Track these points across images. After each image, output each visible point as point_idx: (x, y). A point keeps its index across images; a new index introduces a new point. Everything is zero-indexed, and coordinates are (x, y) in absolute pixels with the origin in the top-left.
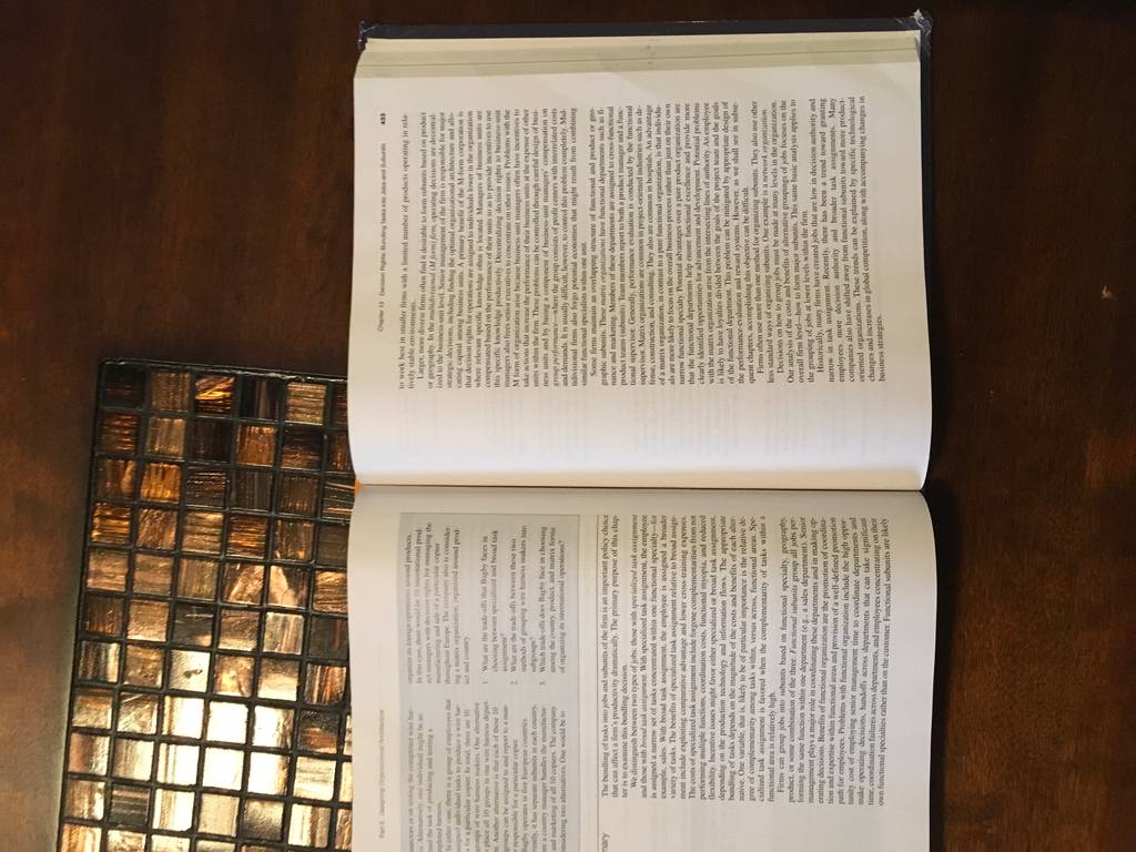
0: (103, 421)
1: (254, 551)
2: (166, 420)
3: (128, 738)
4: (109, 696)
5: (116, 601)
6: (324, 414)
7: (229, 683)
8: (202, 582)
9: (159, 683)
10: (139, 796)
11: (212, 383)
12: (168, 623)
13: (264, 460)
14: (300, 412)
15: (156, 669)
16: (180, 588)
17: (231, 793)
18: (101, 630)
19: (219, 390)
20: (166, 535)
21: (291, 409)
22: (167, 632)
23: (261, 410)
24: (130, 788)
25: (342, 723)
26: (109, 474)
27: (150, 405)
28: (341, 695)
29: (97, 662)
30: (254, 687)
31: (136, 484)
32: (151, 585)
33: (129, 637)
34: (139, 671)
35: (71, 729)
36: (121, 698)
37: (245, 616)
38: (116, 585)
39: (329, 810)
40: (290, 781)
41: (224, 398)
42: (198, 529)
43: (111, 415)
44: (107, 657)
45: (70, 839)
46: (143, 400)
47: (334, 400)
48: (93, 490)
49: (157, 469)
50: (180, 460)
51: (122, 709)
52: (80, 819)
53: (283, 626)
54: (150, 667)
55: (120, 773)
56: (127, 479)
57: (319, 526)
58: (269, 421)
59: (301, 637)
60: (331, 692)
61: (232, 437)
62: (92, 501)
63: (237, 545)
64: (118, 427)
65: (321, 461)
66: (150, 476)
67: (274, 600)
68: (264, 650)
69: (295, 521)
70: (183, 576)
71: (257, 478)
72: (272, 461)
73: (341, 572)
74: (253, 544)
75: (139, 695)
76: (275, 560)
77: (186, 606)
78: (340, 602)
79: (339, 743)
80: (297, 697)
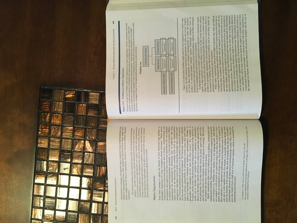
0: (41, 103)
1: (81, 137)
2: (58, 103)
3: (49, 186)
4: (44, 175)
5: (45, 150)
6: (99, 100)
7: (75, 171)
8: (68, 145)
9: (57, 171)
10: (52, 201)
11: (69, 93)
12: (59, 156)
13: (83, 113)
14: (93, 100)
15: (56, 168)
16: (62, 146)
17: (76, 200)
18: (42, 157)
19: (71, 95)
20: (58, 133)
21: (90, 99)
22: (59, 158)
23: (82, 100)
24: (50, 199)
25: (105, 181)
26: (43, 117)
27: (54, 99)
28: (105, 174)
29: (41, 166)
30: (82, 172)
31: (50, 119)
32: (55, 146)
33: (49, 159)
34: (52, 168)
35: (34, 184)
36: (47, 175)
37: (79, 154)
38: (45, 146)
39: (102, 204)
40: (91, 197)
41: (73, 97)
42: (66, 131)
43: (43, 102)
44: (43, 164)
45: (34, 212)
46: (52, 97)
47: (101, 97)
48: (39, 121)
49: (55, 115)
50: (61, 113)
51: (48, 178)
52: (37, 207)
53: (89, 156)
54: (55, 167)
55: (47, 195)
56: (48, 118)
57: (98, 130)
58: (84, 103)
59: (94, 159)
60: (102, 174)
61: (75, 108)
62: (39, 124)
63: (77, 135)
64: (45, 105)
65: (98, 114)
66: (53, 117)
67: (87, 150)
68: (84, 163)
69: (92, 129)
70: (63, 144)
71: (81, 118)
72: (85, 113)
73: (104, 142)
74: (81, 135)
75: (52, 175)
76: (87, 139)
77: (64, 151)
78: (104, 150)
79: (104, 187)
80: (93, 174)
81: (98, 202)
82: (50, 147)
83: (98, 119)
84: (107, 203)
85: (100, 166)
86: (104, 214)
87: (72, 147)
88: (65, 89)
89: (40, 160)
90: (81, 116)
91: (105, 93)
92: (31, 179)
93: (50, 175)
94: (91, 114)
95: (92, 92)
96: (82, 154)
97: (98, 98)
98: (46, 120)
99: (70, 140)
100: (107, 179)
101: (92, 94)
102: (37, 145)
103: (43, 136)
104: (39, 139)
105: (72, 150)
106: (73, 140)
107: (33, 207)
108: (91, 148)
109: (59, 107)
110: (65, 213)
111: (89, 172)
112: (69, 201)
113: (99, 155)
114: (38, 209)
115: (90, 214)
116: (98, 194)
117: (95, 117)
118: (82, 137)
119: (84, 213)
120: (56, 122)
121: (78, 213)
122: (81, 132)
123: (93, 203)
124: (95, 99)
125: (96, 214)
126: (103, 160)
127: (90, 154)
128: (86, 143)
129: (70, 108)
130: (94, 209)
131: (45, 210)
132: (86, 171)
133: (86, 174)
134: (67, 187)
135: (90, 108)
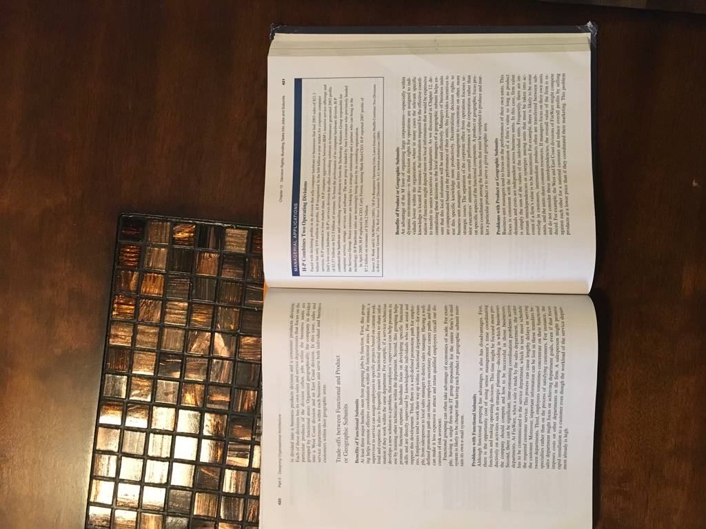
0: (120, 249)
2: (156, 249)
3: (131, 430)
4: (121, 406)
5: (125, 352)
6: (246, 247)
8: (175, 341)
9: (149, 399)
11: (182, 228)
13: (212, 272)
14: (233, 246)
15: (148, 391)
16: (163, 344)
17: (190, 462)
18: (117, 368)
19: (187, 232)
20: (155, 314)
21: (228, 243)
22: (155, 370)
23: (211, 245)
24: (132, 459)
25: (254, 422)
26: (123, 280)
28: (254, 407)
29: (114, 386)
30: (205, 401)
31: (139, 285)
32: (146, 343)
33: (133, 372)
34: (138, 391)
37: (199, 361)
38: (126, 343)
39: (246, 472)
40: (224, 456)
41: (190, 237)
42: (174, 311)
43: (125, 246)
44: (120, 383)
45: (96, 488)
46: (143, 237)
47: (252, 239)
48: (113, 288)
49: (150, 276)
50: (164, 271)
51: (129, 413)
53: (221, 368)
54: (145, 389)
56: (133, 282)
57: (243, 311)
58: (215, 250)
59: (231, 374)
60: (248, 405)
61: (194, 259)
62: (113, 294)
63: (196, 321)
64: (128, 252)
65: (244, 274)
66: (146, 280)
67: (217, 352)
68: (211, 381)
69: (229, 308)
70: (165, 338)
71: (207, 283)
72: (216, 272)
73: (255, 337)
74: (205, 321)
75: (138, 406)
76: (217, 329)
77: (166, 354)
78: (255, 354)
79: (252, 435)
80: (229, 407)
81: (238, 469)
82: (135, 345)
83: (243, 286)
84: (258, 471)
85: (245, 388)
86: (251, 494)
87: (184, 347)
88: (174, 220)
89: (113, 374)
90: (207, 280)
91: (262, 230)
92: (92, 416)
93: (132, 406)
94: (228, 274)
95: (232, 228)
96: (207, 363)
97: (245, 241)
98: (129, 287)
99: (180, 332)
100: (260, 418)
101: (233, 231)
102: (107, 341)
103: (121, 321)
104: (112, 326)
105: (183, 352)
106: (187, 331)
107: (92, 477)
108: (226, 348)
109: (159, 258)
110: (164, 490)
111: (221, 403)
112: (175, 465)
113: (243, 364)
114: (105, 481)
115: (219, 495)
116: (239, 450)
117: (236, 282)
118: (206, 326)
119: (207, 493)
120: (152, 290)
121: (193, 492)
122: (205, 314)
123: (227, 471)
124: (237, 242)
125: (233, 493)
126: (252, 375)
127: (225, 361)
128: (215, 337)
129: (183, 261)
130: (229, 483)
131: (121, 485)
132: (214, 399)
133: (213, 405)
134: (169, 435)
135: (227, 263)
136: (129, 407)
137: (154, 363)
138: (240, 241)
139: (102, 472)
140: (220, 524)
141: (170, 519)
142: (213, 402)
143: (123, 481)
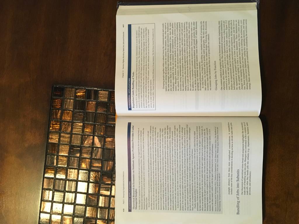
0: (53, 100)
2: (69, 100)
3: (59, 180)
4: (54, 169)
5: (56, 145)
6: (108, 99)
8: (77, 140)
9: (66, 166)
10: (61, 194)
11: (80, 91)
13: (93, 110)
14: (102, 98)
15: (66, 162)
16: (72, 142)
17: (84, 193)
18: (52, 152)
19: (82, 93)
20: (68, 129)
21: (100, 97)
22: (68, 153)
23: (92, 98)
24: (59, 192)
25: (112, 176)
26: (54, 114)
27: (65, 97)
28: (112, 168)
30: (90, 166)
31: (61, 116)
32: (65, 141)
33: (59, 154)
34: (61, 163)
35: (44, 177)
37: (88, 149)
38: (56, 141)
39: (109, 198)
40: (99, 191)
41: (83, 95)
42: (77, 127)
43: (55, 99)
45: (43, 205)
46: (63, 95)
48: (50, 118)
49: (66, 112)
53: (97, 152)
54: (64, 161)
55: (57, 188)
56: (59, 114)
57: (107, 127)
58: (94, 100)
59: (102, 154)
60: (109, 168)
61: (85, 105)
62: (50, 120)
63: (86, 131)
64: (57, 102)
65: (107, 110)
66: (64, 114)
67: (96, 145)
68: (93, 157)
69: (100, 125)
70: (73, 139)
71: (91, 114)
72: (95, 110)
73: (112, 138)
74: (90, 131)
75: (61, 169)
76: (95, 135)
77: (73, 146)
78: (112, 145)
79: (111, 181)
80: (101, 169)
81: (105, 196)
82: (60, 142)
83: (106, 116)
84: (114, 197)
85: (108, 160)
86: (111, 207)
87: (81, 143)
88: (76, 87)
89: (50, 155)
90: (91, 113)
91: (114, 91)
92: (41, 173)
93: (59, 169)
94: (100, 111)
95: (101, 90)
96: (91, 149)
97: (107, 96)
98: (57, 117)
99: (80, 136)
100: (115, 173)
101: (102, 92)
102: (48, 141)
103: (54, 132)
104: (50, 134)
105: (81, 145)
106: (82, 136)
107: (41, 201)
108: (99, 143)
109: (70, 104)
110: (73, 206)
111: (97, 167)
112: (78, 194)
113: (107, 150)
114: (47, 202)
115: (97, 207)
116: (106, 188)
117: (104, 114)
118: (91, 133)
119: (92, 207)
121: (85, 206)
122: (90, 128)
123: (100, 197)
124: (104, 97)
125: (103, 207)
126: (111, 155)
127: (99, 149)
128: (95, 138)
129: (80, 105)
130: (102, 202)
131: (54, 204)
132: (95, 165)
133: (94, 168)
134: (75, 181)
135: (100, 106)
136: (58, 169)
137: (68, 150)
138: (105, 96)
139: (46, 198)
140: (98, 220)
141: (75, 219)
142: (94, 167)
143: (55, 202)
